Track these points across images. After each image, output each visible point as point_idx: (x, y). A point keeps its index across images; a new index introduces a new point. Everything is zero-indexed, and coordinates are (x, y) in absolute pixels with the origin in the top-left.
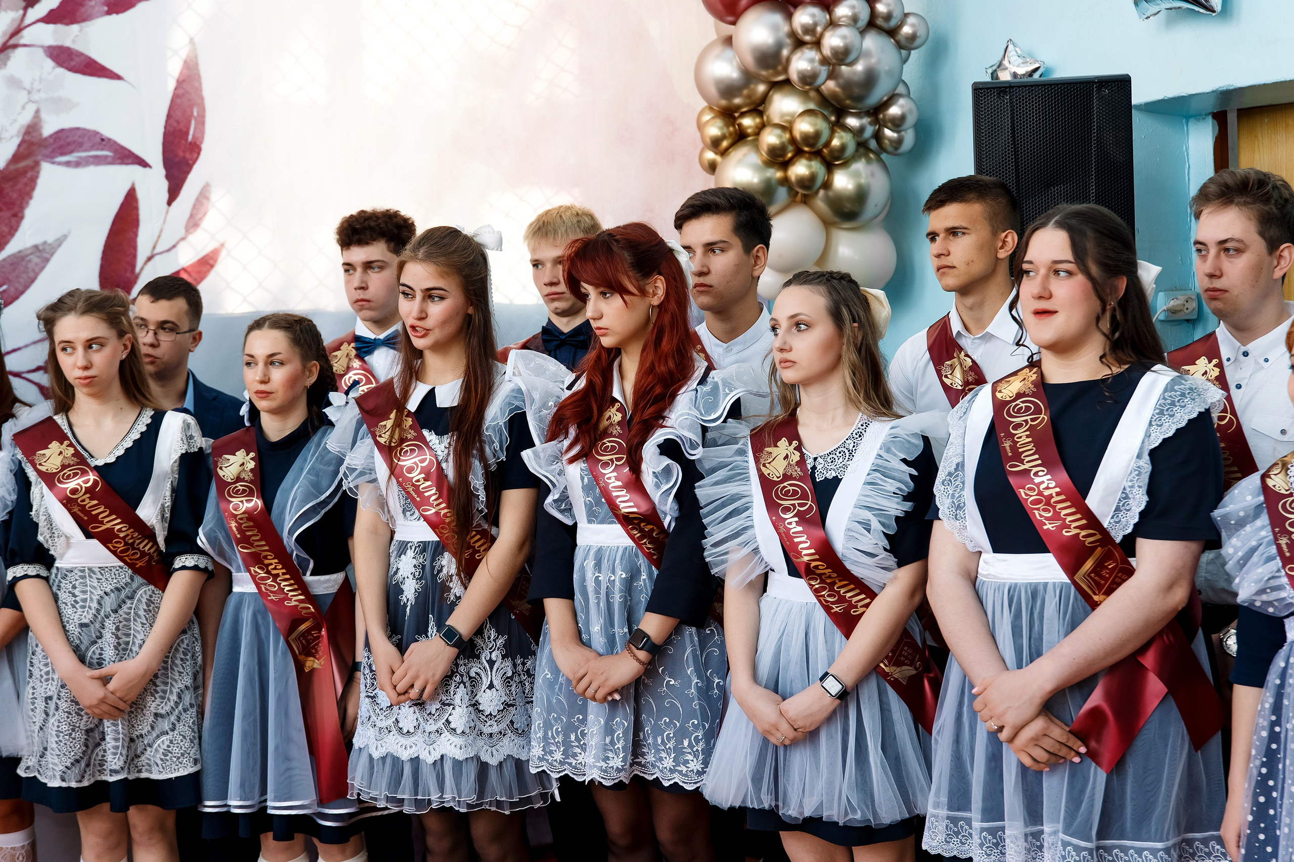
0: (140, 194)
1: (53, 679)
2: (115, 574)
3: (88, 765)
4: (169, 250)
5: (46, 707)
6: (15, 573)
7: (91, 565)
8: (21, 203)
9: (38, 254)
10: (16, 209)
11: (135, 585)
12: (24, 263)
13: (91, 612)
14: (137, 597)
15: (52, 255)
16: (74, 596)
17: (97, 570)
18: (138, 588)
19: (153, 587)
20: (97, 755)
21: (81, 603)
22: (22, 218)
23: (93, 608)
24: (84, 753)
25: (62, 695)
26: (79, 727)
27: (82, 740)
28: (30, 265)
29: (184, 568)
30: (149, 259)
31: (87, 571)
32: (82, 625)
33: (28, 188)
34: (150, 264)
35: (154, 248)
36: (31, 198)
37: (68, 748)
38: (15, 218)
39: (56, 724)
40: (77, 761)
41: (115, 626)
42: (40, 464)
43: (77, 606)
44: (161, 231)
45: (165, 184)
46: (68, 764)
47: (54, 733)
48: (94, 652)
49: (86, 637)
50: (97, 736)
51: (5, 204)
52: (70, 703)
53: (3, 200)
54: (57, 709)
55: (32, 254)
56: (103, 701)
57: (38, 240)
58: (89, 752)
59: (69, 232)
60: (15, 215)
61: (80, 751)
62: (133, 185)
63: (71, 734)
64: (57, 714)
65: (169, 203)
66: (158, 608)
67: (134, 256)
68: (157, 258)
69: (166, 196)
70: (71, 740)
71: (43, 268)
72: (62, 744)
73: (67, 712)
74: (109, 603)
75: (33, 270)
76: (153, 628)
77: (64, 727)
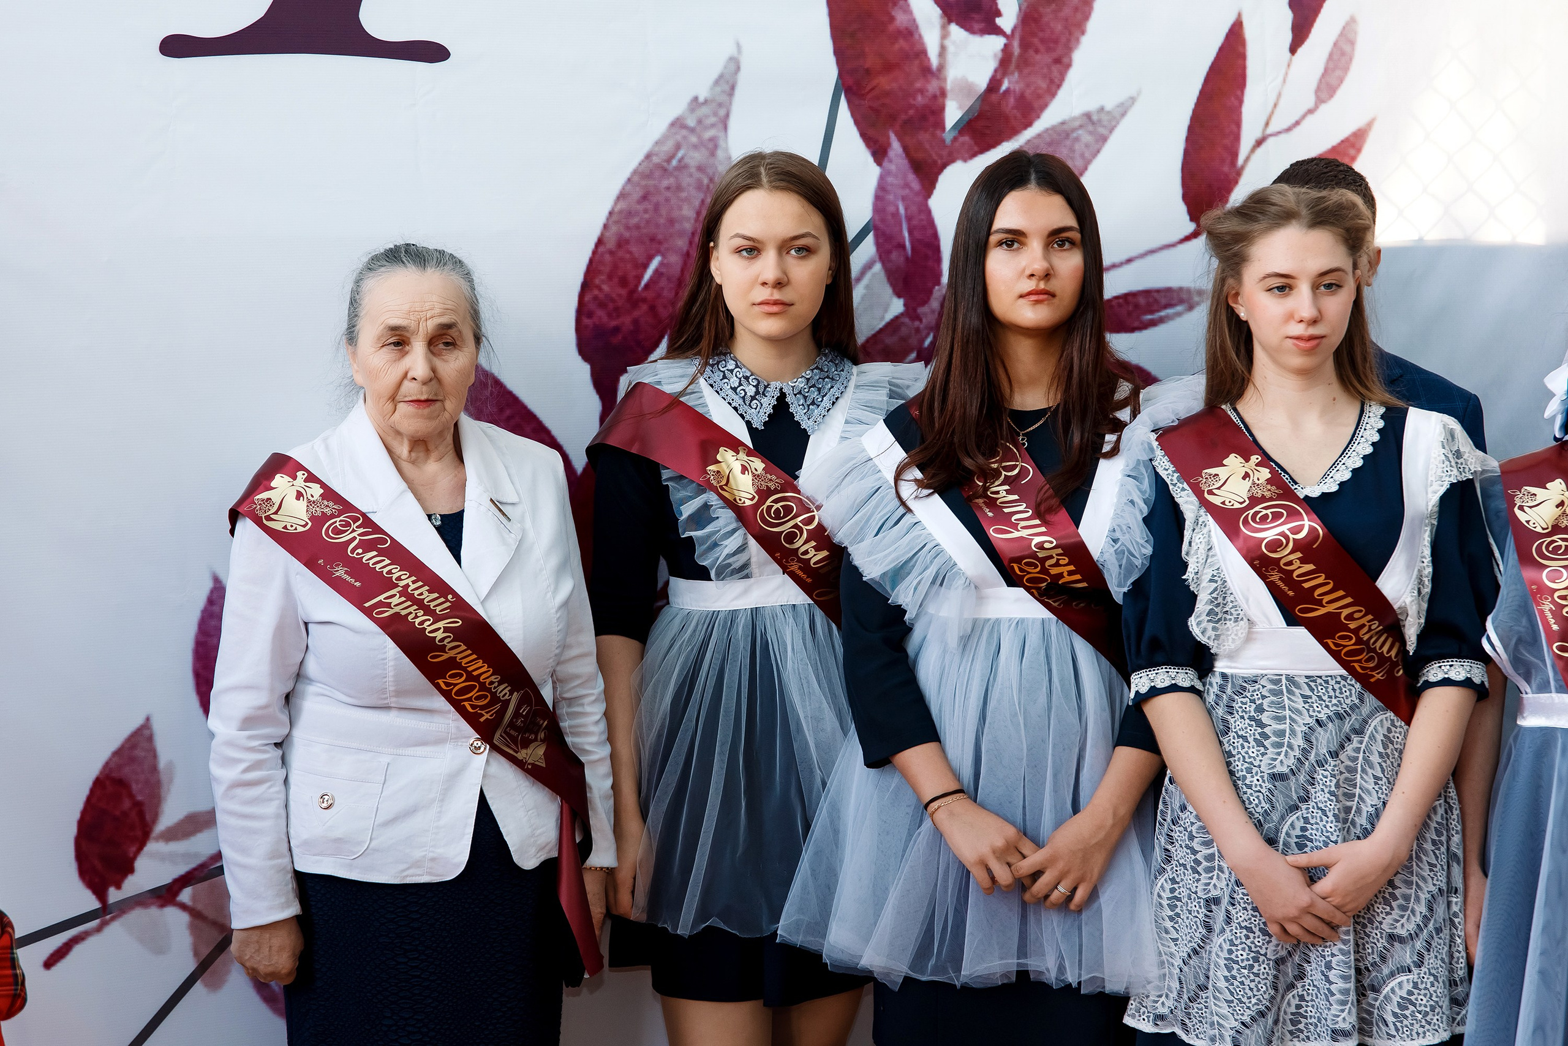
0: (1250, 33)
1: (1221, 869)
2: (1334, 690)
3: (1276, 1022)
4: (1289, 130)
5: (1206, 916)
6: (1152, 681)
7: (1291, 672)
8: (1069, 41)
9: (1091, 128)
10: (1060, 51)
11: (1365, 710)
12: (1068, 143)
13: (1292, 754)
14: (1369, 730)
15: (1111, 130)
16: (1261, 724)
17: (1302, 681)
18: (1371, 715)
19: (1392, 714)
20: (1289, 1004)
21: (1274, 739)
22: (1069, 66)
23: (1296, 748)
24: (1272, 998)
25: (1238, 897)
26: (1265, 955)
27: (1270, 977)
28: (1077, 147)
29: (1447, 682)
30: (1259, 143)
31: (1284, 681)
32: (1275, 777)
33: (1079, 16)
34: (1260, 151)
35: (1267, 124)
36: (1083, 33)
37: (1247, 991)
38: (1058, 66)
39: (1226, 947)
40: (1262, 1014)
41: (1334, 781)
42: (1210, 492)
43: (1266, 743)
44: (1279, 95)
45: (1287, 16)
46: (1246, 1019)
47: (1222, 962)
48: (1292, 825)
49: (1281, 798)
50: (1290, 970)
51: (1042, 41)
52: (1251, 912)
53: (1041, 34)
54: (1228, 920)
55: (1081, 126)
56: (1308, 911)
57: (1091, 106)
58: (1279, 999)
59: (1139, 93)
60: (1058, 61)
61: (1266, 996)
62: (1240, 15)
63: (1251, 967)
64: (1228, 930)
65: (1293, 50)
66: (1401, 752)
67: (1237, 138)
68: (1270, 141)
69: (1288, 37)
70: (1252, 977)
71: (1098, 152)
72: (1236, 983)
73: (1246, 928)
74: (1324, 740)
75: (1082, 156)
76: (1395, 788)
77: (1241, 954)
